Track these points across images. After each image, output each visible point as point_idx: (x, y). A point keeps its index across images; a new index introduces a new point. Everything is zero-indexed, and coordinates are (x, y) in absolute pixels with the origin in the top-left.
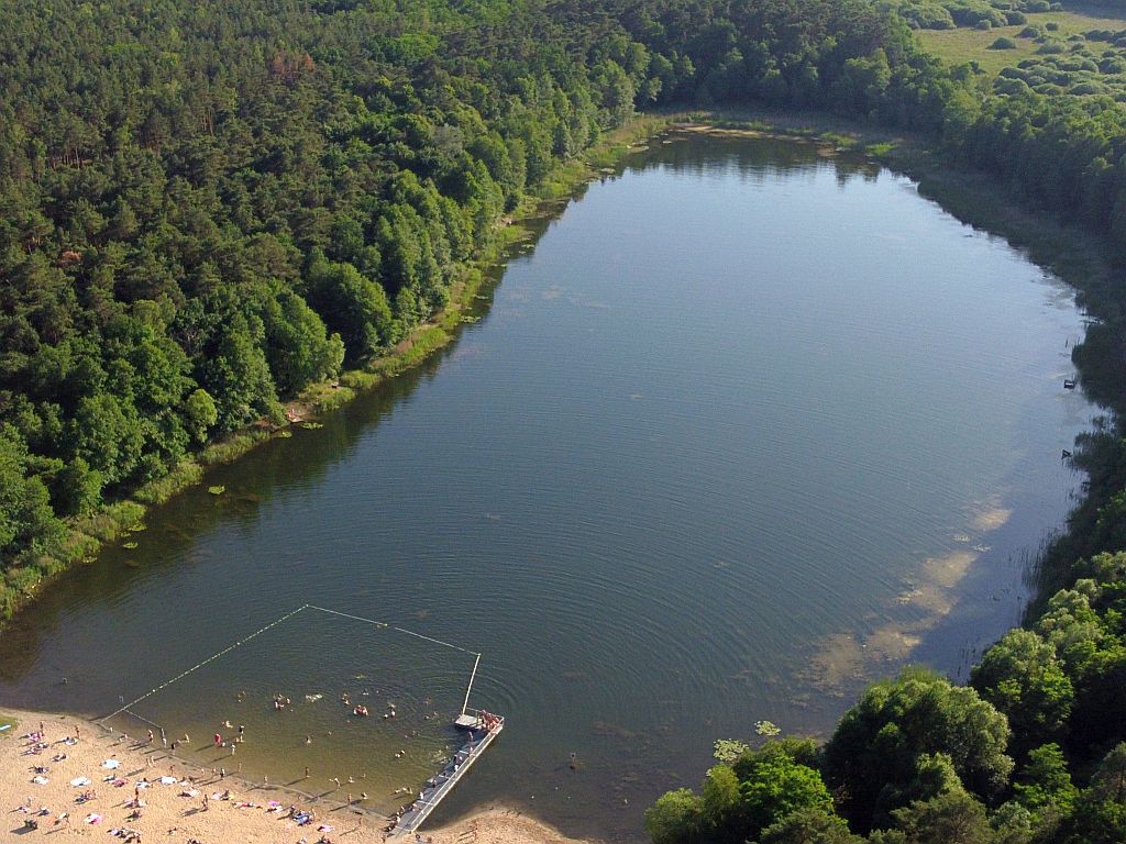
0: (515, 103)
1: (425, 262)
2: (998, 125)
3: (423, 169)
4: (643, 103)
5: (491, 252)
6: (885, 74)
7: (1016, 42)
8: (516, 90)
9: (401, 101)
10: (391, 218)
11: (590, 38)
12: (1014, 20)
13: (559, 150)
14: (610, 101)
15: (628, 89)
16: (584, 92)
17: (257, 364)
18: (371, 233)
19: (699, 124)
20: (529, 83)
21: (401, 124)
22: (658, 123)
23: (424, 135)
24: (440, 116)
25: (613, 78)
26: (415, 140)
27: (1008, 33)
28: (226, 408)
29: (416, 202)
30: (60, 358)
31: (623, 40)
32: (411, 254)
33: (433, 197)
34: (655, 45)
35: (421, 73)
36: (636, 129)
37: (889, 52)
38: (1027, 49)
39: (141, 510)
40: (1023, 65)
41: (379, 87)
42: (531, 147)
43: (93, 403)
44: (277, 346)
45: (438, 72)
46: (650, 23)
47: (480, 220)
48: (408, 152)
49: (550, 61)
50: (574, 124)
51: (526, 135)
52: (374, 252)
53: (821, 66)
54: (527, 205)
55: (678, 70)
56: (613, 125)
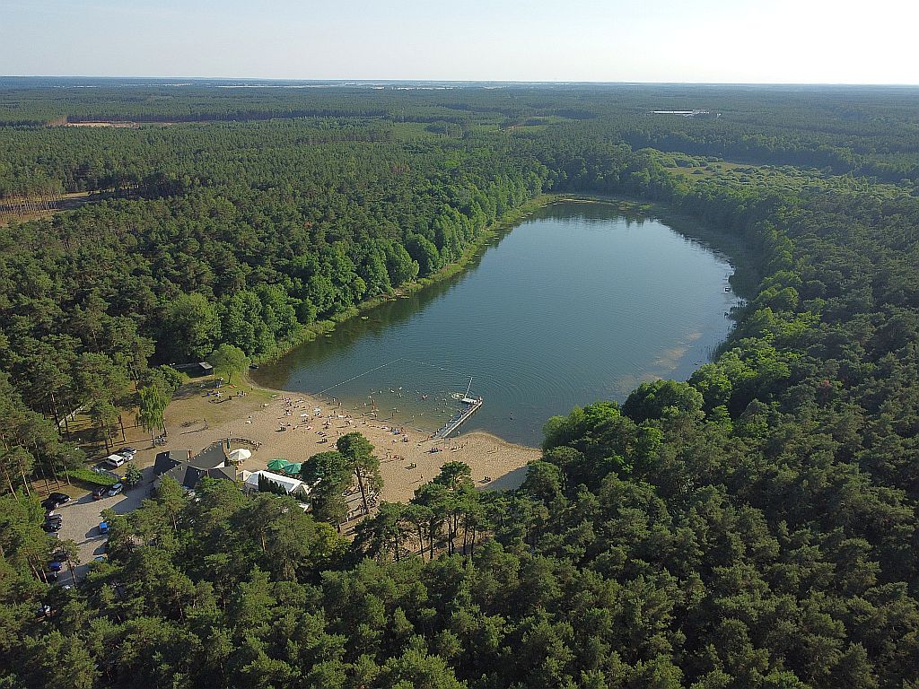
0: (492, 184)
1: (453, 238)
2: (697, 195)
3: (453, 205)
4: (545, 190)
5: (481, 240)
6: (648, 178)
7: (703, 172)
8: (493, 180)
9: (445, 182)
10: (439, 220)
11: (524, 163)
12: (702, 164)
13: (510, 203)
14: (532, 187)
15: (539, 183)
16: (521, 183)
17: (383, 270)
18: (431, 226)
19: (569, 198)
20: (498, 178)
21: (445, 189)
22: (552, 197)
23: (454, 193)
24: (461, 186)
25: (533, 178)
26: (450, 194)
27: (701, 169)
28: (369, 287)
29: (450, 215)
30: (302, 260)
31: (538, 164)
32: (448, 234)
33: (457, 214)
34: (550, 166)
35: (454, 172)
36: (542, 200)
37: (650, 170)
38: (709, 174)
39: (334, 324)
40: (707, 179)
41: (437, 176)
42: (498, 200)
43: (315, 278)
44: (391, 264)
45: (461, 171)
46: (549, 158)
47: (477, 225)
48: (448, 199)
49: (507, 170)
50: (516, 194)
51: (497, 196)
52: (432, 231)
53: (621, 175)
54: (496, 225)
55: (560, 177)
56: (533, 197)
